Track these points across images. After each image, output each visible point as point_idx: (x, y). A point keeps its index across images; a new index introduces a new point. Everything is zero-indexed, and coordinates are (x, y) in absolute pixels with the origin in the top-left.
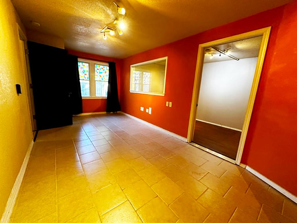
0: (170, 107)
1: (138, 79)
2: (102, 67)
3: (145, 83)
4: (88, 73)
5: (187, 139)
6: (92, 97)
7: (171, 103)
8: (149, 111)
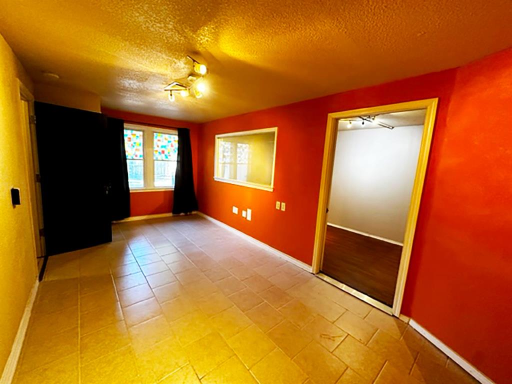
0: (283, 212)
1: (228, 156)
2: (167, 136)
3: (240, 161)
4: (141, 148)
5: (312, 267)
6: (148, 188)
7: (283, 204)
8: (248, 215)
